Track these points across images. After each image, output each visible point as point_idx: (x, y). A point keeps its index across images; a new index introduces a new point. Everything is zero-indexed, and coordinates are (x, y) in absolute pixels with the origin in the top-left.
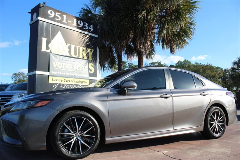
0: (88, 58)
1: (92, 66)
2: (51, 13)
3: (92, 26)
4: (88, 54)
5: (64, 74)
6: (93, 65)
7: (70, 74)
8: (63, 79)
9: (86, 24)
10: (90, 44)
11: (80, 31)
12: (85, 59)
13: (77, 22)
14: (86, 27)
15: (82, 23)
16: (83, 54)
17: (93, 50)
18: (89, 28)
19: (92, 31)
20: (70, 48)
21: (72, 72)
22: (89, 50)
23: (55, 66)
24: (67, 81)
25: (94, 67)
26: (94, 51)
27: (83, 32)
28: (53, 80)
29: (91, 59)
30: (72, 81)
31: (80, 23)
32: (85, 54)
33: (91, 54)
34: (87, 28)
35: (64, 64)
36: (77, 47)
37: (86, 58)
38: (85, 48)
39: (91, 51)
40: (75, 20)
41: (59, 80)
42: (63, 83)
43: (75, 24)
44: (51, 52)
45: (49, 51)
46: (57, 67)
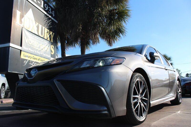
0: (50, 40)
3: (54, 12)
4: (50, 36)
5: (33, 51)
6: (53, 47)
7: (38, 52)
8: (32, 56)
9: (50, 9)
10: (52, 27)
11: (46, 13)
12: (49, 41)
13: (44, 5)
14: (50, 12)
15: (47, 7)
16: (47, 35)
18: (52, 13)
19: (54, 16)
20: (38, 27)
24: (35, 59)
25: (54, 49)
26: (54, 35)
27: (48, 15)
28: (24, 56)
29: (52, 42)
30: (39, 60)
32: (48, 36)
33: (52, 37)
36: (43, 28)
37: (49, 39)
38: (48, 30)
39: (52, 34)
40: (43, 2)
41: (29, 57)
42: (32, 60)
43: (42, 6)
46: (28, 42)
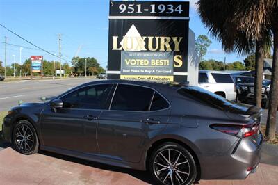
0: (173, 49)
1: (179, 58)
2: (123, 7)
3: (180, 6)
4: (172, 45)
5: (139, 71)
6: (181, 57)
7: (146, 71)
8: (136, 77)
9: (170, 7)
12: (169, 51)
13: (156, 8)
14: (170, 11)
15: (164, 6)
16: (165, 46)
17: (181, 38)
18: (176, 10)
19: (180, 12)
21: (148, 69)
22: (175, 39)
23: (128, 63)
25: (182, 60)
27: (165, 18)
29: (178, 50)
31: (162, 7)
32: (168, 46)
33: (177, 44)
34: (172, 11)
35: (138, 60)
36: (157, 38)
39: (178, 39)
40: (153, 6)
43: (153, 11)
44: (123, 49)
45: (120, 49)
46: (130, 64)
